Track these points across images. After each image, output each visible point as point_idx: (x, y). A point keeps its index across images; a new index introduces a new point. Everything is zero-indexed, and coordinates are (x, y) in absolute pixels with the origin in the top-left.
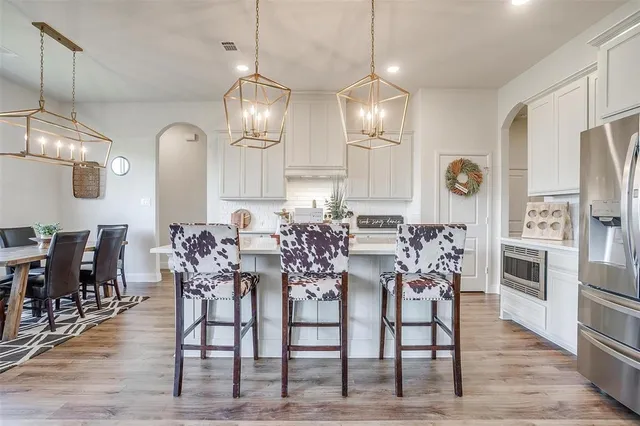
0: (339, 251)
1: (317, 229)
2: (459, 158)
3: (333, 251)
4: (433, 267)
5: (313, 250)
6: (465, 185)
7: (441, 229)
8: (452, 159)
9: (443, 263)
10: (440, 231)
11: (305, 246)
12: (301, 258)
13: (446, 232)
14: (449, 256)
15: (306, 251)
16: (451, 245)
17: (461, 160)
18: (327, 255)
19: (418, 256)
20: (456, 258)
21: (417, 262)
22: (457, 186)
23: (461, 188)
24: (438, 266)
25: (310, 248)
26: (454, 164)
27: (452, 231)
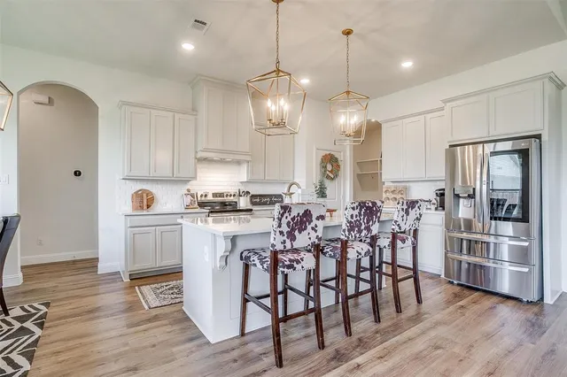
3: (374, 220)
5: (365, 221)
8: (324, 153)
12: (358, 227)
15: (362, 221)
17: (330, 154)
18: (371, 223)
23: (330, 174)
26: (325, 157)
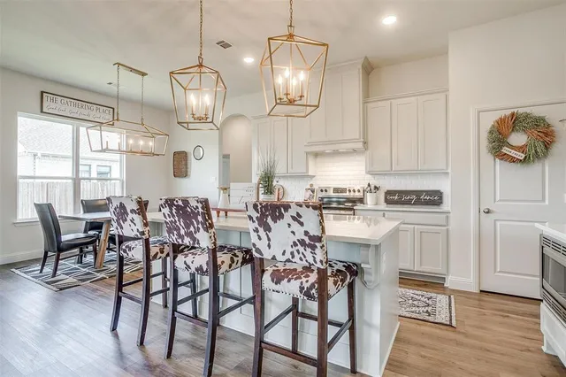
0: (200, 226)
1: (180, 203)
2: (508, 112)
3: (196, 226)
4: (288, 256)
5: (182, 224)
6: (521, 149)
7: (287, 207)
8: (496, 116)
9: (298, 251)
10: (286, 210)
11: (177, 219)
12: (176, 229)
13: (292, 212)
14: (302, 243)
15: (178, 223)
16: (302, 229)
17: (513, 114)
18: (192, 229)
19: (269, 240)
20: (313, 247)
21: (269, 246)
22: (505, 150)
23: (513, 153)
24: (292, 253)
25: (179, 221)
26: (501, 122)
27: (301, 211)
